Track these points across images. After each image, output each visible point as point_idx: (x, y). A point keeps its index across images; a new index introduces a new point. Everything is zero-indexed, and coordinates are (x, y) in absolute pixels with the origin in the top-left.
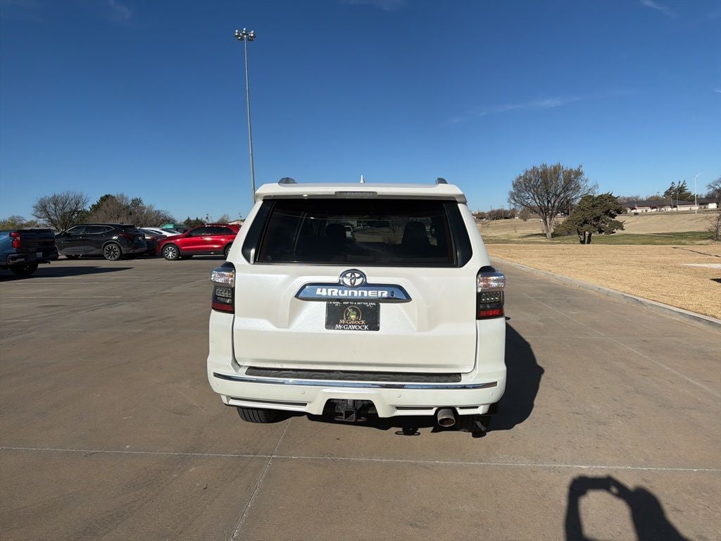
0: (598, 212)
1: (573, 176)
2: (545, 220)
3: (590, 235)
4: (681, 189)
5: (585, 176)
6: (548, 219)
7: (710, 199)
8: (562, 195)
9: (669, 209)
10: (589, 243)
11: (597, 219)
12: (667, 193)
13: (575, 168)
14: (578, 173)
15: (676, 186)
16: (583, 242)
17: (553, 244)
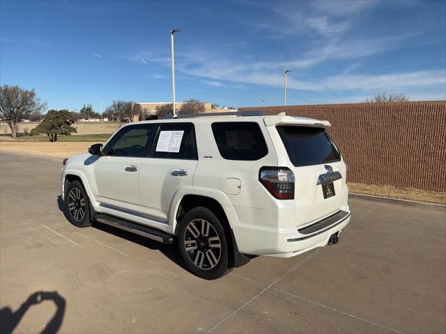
0: (61, 121)
1: (28, 95)
2: (10, 124)
3: (56, 136)
4: (89, 109)
5: (37, 96)
6: (12, 124)
7: (104, 116)
8: (22, 108)
9: (84, 120)
10: (55, 141)
11: (60, 126)
12: (82, 111)
13: (30, 90)
14: (32, 94)
15: (86, 107)
16: (52, 141)
17: (19, 141)
